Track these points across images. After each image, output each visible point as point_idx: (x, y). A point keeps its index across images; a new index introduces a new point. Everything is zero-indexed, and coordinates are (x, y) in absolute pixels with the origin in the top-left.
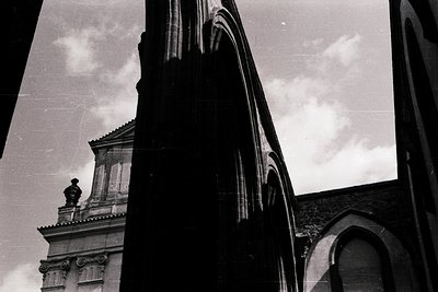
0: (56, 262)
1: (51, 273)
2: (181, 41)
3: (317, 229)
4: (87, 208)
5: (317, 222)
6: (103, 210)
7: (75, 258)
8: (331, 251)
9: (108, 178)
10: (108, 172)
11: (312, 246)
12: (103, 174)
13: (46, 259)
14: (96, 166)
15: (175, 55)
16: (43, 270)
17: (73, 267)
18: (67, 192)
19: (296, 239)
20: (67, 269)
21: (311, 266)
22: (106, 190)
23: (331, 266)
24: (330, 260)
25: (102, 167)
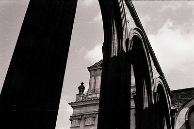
0: (76, 116)
1: (74, 121)
2: (117, 48)
3: (180, 105)
4: (87, 95)
5: (180, 102)
6: (94, 96)
7: (83, 115)
8: (186, 115)
9: (95, 83)
10: (95, 80)
11: (178, 112)
12: (93, 81)
13: (72, 115)
14: (90, 77)
16: (71, 120)
17: (82, 119)
18: (79, 88)
19: (171, 110)
20: (80, 119)
21: (177, 121)
22: (95, 87)
23: (186, 121)
24: (186, 118)
25: (93, 78)
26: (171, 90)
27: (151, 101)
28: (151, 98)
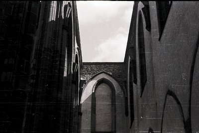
3: (89, 77)
5: (90, 74)
8: (94, 87)
11: (86, 84)
15: (53, 19)
19: (81, 80)
23: (93, 93)
24: (93, 90)
26: (83, 62)
27: (70, 70)
28: (70, 68)
